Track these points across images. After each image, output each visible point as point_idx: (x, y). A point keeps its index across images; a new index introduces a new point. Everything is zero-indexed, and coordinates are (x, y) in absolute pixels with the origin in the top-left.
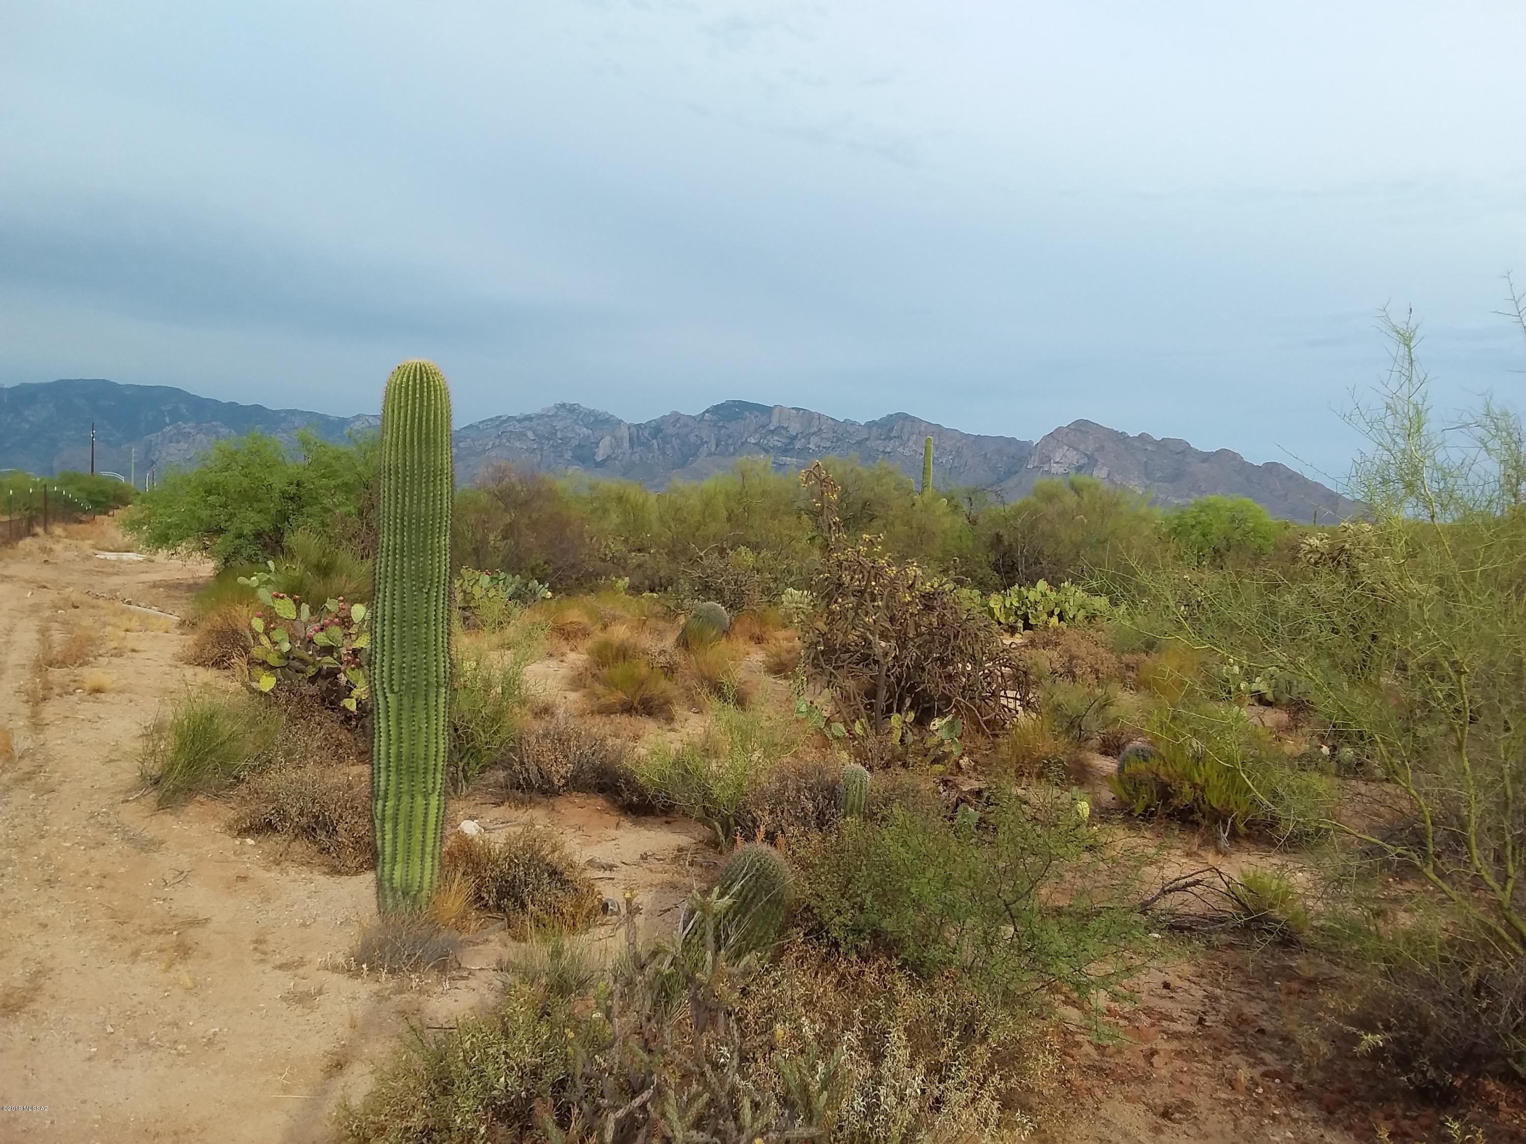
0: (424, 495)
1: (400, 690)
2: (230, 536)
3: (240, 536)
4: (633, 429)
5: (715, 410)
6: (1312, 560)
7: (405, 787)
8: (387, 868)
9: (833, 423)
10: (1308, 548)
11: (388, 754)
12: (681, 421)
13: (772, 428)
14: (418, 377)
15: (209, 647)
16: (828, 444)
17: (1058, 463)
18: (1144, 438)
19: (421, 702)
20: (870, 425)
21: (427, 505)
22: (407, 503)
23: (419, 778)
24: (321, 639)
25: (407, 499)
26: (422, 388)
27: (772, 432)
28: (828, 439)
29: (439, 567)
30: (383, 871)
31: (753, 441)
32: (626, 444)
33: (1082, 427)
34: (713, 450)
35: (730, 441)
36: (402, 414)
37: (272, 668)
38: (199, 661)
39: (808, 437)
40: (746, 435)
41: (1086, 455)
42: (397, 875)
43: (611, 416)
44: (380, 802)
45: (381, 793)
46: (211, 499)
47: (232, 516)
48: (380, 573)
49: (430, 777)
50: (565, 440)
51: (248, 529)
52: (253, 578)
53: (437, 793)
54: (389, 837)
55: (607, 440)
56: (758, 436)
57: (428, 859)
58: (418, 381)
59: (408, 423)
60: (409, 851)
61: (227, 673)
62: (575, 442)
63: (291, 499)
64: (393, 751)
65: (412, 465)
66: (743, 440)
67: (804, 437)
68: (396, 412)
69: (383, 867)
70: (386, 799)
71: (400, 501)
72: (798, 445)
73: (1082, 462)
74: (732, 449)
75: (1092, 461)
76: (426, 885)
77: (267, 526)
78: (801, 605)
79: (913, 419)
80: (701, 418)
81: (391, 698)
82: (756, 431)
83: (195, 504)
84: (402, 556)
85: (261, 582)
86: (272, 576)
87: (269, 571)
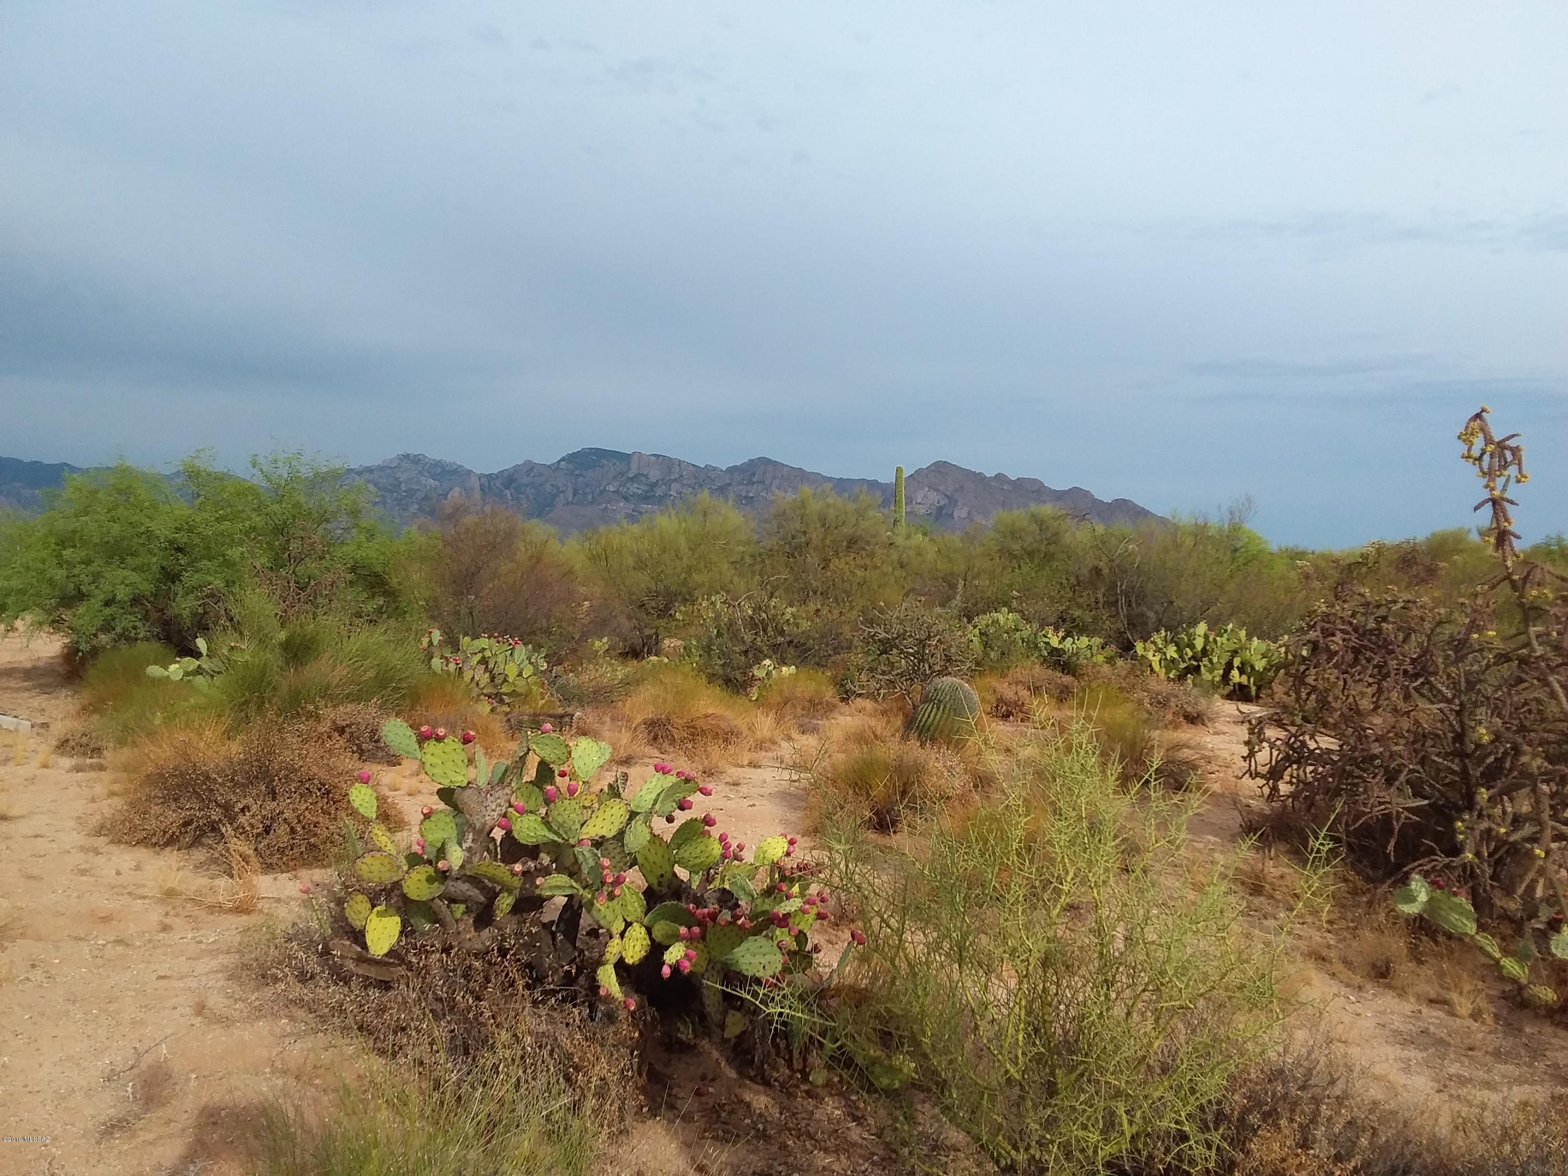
2: (96, 603)
3: (107, 604)
4: (484, 480)
5: (571, 458)
9: (694, 469)
12: (535, 471)
13: (631, 475)
16: (689, 490)
17: (920, 503)
18: (1000, 477)
20: (732, 470)
28: (689, 486)
31: (612, 489)
32: (477, 495)
33: (941, 469)
34: (570, 499)
35: (587, 490)
37: (403, 900)
39: (668, 484)
40: (604, 483)
41: (946, 495)
43: (460, 466)
46: (67, 553)
47: (96, 577)
50: (410, 493)
51: (122, 594)
52: (172, 668)
56: (616, 483)
62: (420, 495)
63: (179, 550)
66: (602, 488)
67: (665, 484)
72: (659, 492)
73: (942, 503)
74: (590, 497)
75: (953, 502)
77: (147, 588)
79: (775, 464)
80: (556, 467)
82: (615, 478)
83: (43, 562)
85: (187, 674)
86: (205, 663)
87: (196, 654)
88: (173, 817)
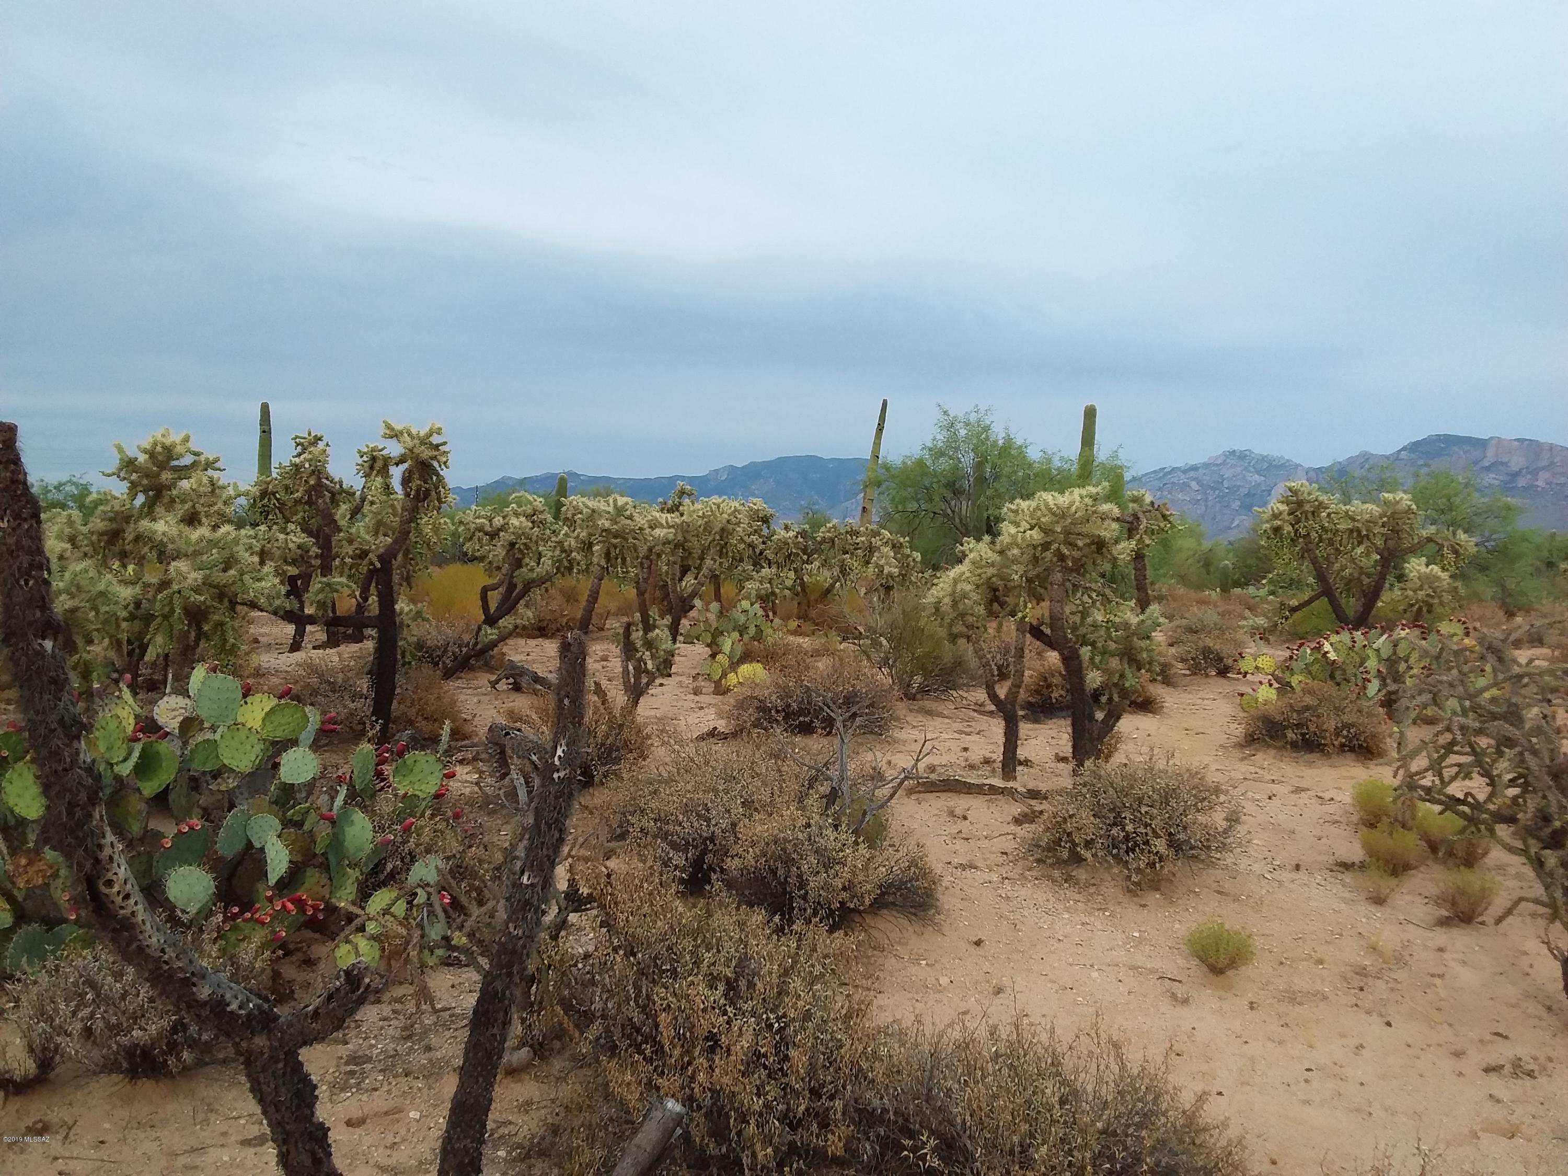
4: (1313, 473)
5: (1414, 447)
12: (1371, 462)
13: (1487, 465)
27: (1488, 469)
39: (1535, 472)
43: (1288, 461)
50: (1233, 489)
62: (1244, 491)
67: (1529, 473)
72: (1522, 482)
80: (1395, 457)
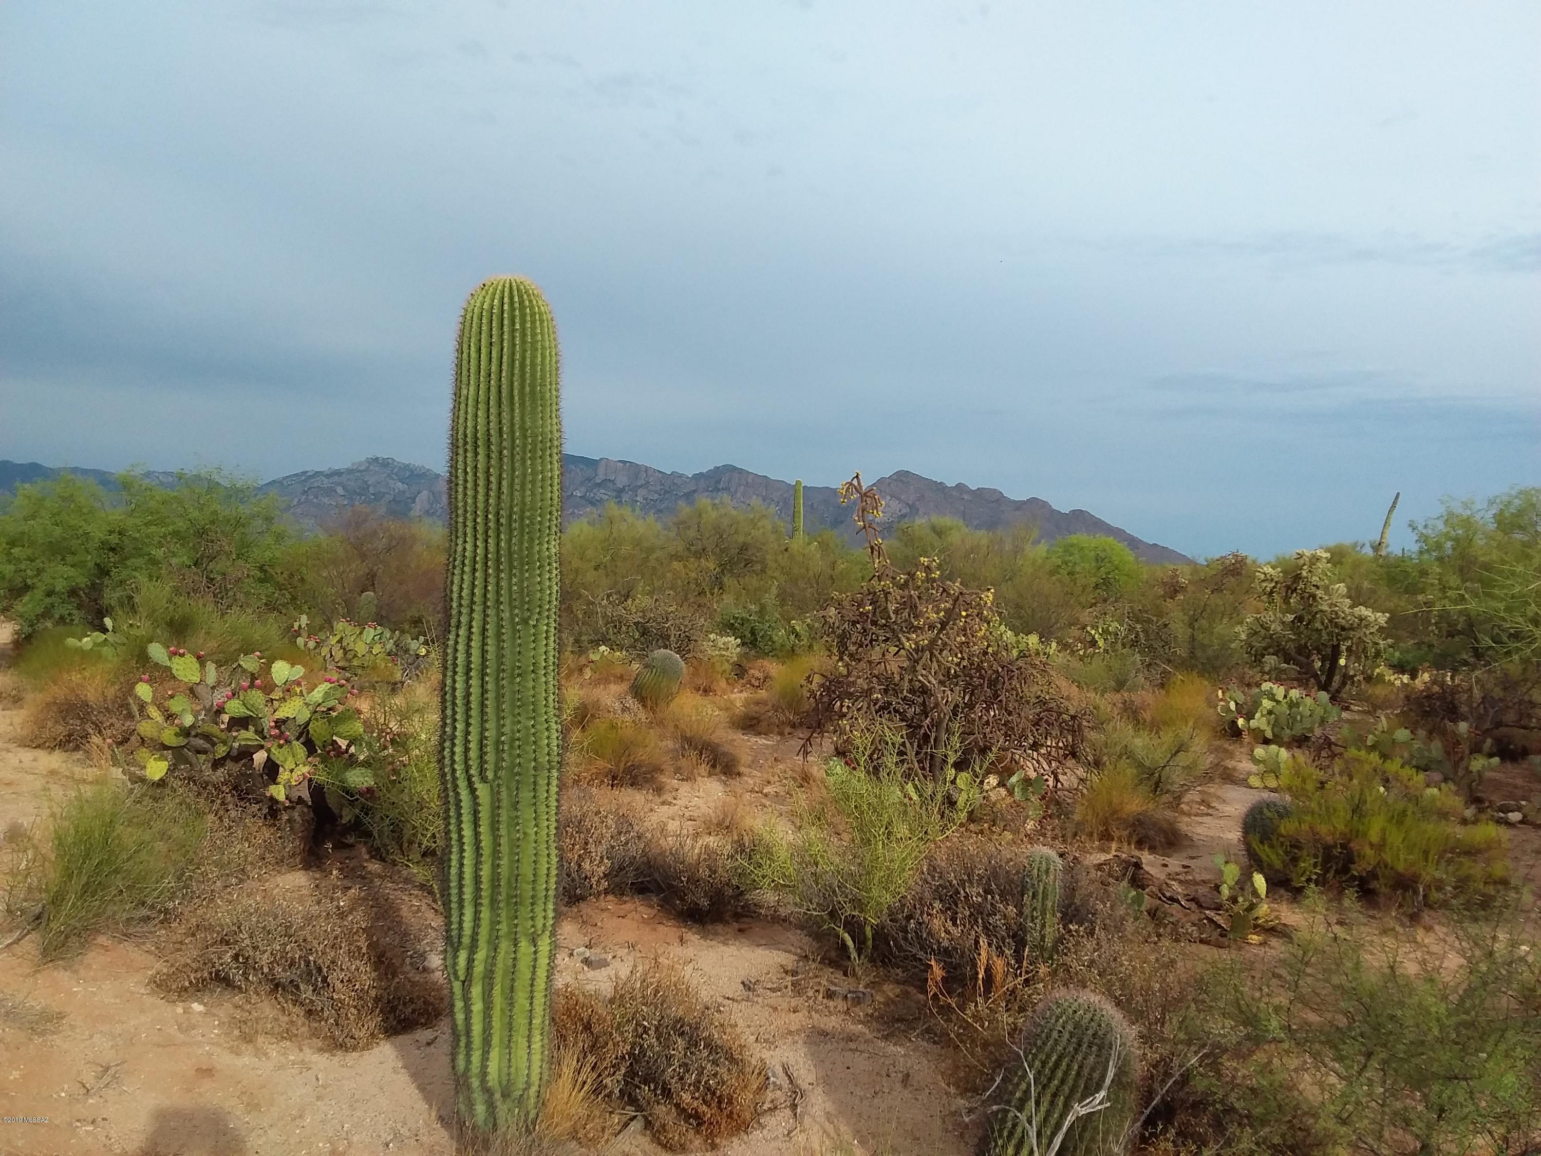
0: (529, 478)
1: (496, 777)
2: (38, 594)
3: (48, 594)
6: (1268, 589)
7: (504, 928)
8: (476, 1057)
9: (660, 475)
10: (1262, 576)
11: (477, 879)
13: (599, 481)
14: (516, 299)
15: (50, 724)
16: (656, 496)
18: (960, 487)
19: (526, 795)
20: (698, 477)
21: (533, 494)
22: (505, 489)
23: (524, 912)
24: (235, 708)
25: (504, 483)
26: (523, 316)
27: (599, 485)
28: (656, 492)
29: (550, 587)
30: (468, 1061)
31: (579, 495)
32: (444, 498)
33: (903, 477)
36: (494, 355)
37: (165, 747)
38: (35, 742)
39: (635, 490)
40: (570, 488)
41: (908, 504)
42: (493, 1067)
43: (428, 470)
44: (463, 956)
45: (466, 940)
46: (16, 551)
47: (40, 571)
48: (460, 597)
49: (539, 909)
51: (61, 586)
52: (85, 639)
53: (548, 933)
54: (477, 1007)
55: (424, 495)
56: (583, 489)
57: (537, 1038)
58: (517, 305)
59: (504, 367)
60: (510, 1027)
61: (79, 755)
63: (112, 549)
64: (485, 872)
65: (512, 432)
66: (569, 493)
67: (631, 490)
68: (484, 351)
69: (468, 1056)
70: (473, 948)
71: (494, 486)
72: (625, 498)
73: (904, 511)
75: (913, 509)
76: (535, 1078)
77: (82, 581)
78: (724, 653)
79: (741, 471)
81: (483, 791)
82: (582, 484)
84: (498, 570)
85: (96, 644)
86: (109, 636)
87: (104, 630)
88: (61, 730)
